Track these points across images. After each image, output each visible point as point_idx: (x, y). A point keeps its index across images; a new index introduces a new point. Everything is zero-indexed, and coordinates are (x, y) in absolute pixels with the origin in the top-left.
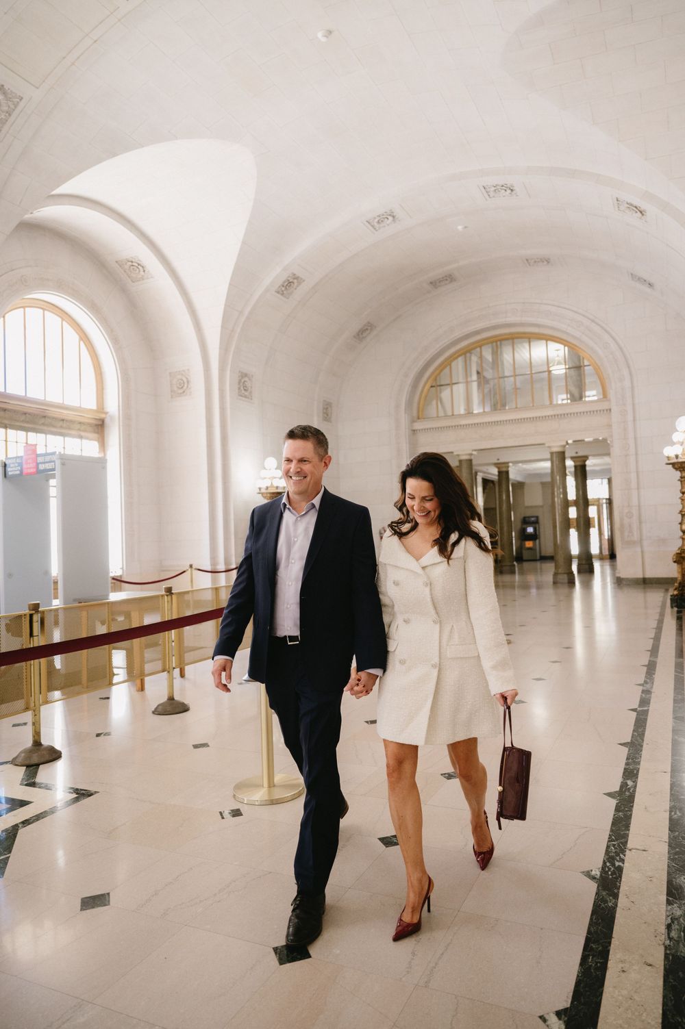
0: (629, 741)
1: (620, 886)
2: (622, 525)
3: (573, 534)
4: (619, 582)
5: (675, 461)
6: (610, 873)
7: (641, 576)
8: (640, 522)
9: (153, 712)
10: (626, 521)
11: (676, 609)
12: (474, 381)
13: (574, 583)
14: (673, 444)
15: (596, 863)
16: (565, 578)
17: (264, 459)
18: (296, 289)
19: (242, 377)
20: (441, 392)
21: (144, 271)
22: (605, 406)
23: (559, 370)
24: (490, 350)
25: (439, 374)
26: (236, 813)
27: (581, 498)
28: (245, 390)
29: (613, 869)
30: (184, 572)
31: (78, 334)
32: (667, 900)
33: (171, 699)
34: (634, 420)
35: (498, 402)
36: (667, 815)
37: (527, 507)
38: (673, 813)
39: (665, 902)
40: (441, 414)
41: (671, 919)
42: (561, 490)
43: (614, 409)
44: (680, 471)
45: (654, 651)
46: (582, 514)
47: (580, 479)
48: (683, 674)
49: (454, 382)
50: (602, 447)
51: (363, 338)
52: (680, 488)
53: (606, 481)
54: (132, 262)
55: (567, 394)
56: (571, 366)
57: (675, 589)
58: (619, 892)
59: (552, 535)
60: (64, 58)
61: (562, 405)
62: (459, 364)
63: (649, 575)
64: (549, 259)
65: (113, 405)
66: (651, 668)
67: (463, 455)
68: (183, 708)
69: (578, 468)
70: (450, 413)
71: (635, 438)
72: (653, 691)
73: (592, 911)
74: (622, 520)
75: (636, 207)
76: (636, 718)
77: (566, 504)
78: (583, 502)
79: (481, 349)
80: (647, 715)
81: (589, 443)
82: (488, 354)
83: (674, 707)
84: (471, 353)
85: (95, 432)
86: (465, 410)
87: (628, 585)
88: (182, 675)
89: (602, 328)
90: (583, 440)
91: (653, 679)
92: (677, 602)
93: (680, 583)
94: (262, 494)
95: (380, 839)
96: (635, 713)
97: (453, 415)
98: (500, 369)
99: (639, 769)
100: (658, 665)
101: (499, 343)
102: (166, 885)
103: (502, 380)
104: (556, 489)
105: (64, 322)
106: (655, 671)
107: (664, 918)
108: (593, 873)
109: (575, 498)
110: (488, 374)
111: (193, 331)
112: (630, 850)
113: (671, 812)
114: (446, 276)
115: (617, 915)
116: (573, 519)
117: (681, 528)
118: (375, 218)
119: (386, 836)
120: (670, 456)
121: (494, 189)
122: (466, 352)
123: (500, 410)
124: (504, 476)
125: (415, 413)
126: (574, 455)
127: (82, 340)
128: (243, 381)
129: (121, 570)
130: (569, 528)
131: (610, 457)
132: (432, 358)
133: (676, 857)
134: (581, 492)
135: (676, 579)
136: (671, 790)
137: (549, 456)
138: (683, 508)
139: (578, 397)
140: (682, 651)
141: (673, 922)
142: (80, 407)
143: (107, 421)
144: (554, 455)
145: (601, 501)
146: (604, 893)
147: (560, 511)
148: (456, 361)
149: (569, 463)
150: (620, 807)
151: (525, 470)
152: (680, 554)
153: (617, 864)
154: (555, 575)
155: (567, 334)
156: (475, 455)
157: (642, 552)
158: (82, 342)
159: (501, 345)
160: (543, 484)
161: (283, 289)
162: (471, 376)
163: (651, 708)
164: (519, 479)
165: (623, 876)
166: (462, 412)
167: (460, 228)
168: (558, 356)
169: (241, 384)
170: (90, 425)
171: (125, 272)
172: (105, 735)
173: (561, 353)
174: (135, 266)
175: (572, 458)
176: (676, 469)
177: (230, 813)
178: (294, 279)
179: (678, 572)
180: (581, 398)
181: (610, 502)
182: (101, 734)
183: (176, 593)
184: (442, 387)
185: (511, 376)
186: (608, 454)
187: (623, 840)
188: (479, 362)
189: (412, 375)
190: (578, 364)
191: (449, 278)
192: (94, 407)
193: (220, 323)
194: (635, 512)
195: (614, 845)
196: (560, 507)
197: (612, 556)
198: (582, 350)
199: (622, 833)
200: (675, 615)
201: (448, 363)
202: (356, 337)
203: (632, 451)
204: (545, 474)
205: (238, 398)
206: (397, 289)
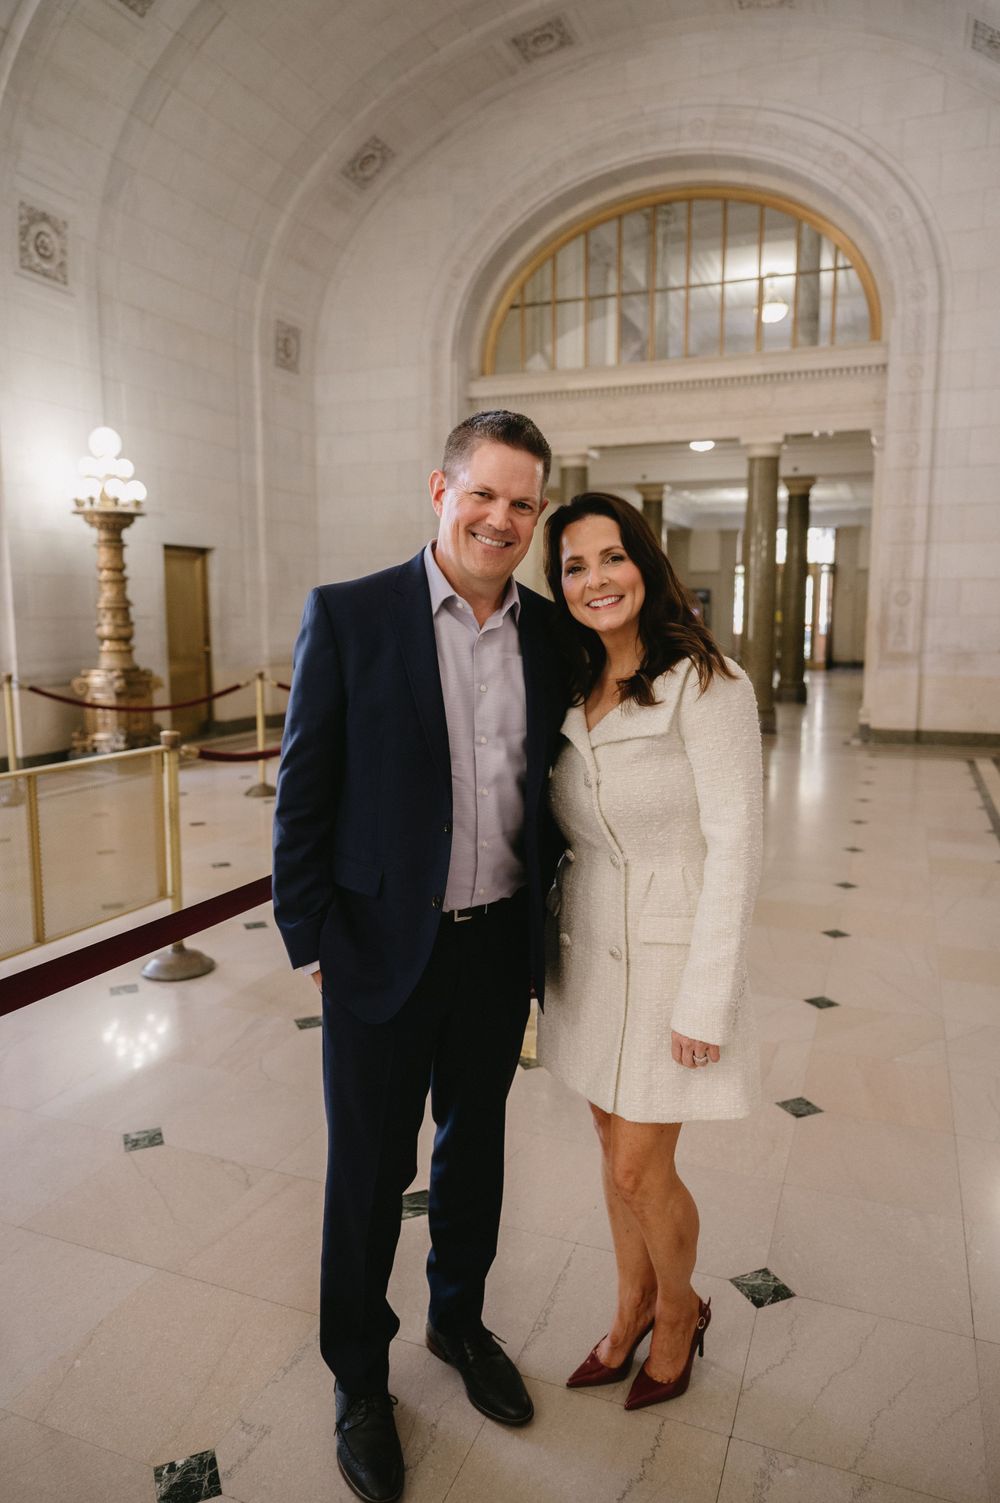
2: (884, 620)
4: (864, 736)
7: (912, 727)
8: (924, 614)
10: (894, 610)
19: (32, 221)
20: (533, 320)
22: (874, 356)
23: (782, 277)
25: (530, 276)
27: (795, 560)
28: (43, 256)
34: (937, 390)
35: (649, 343)
37: (694, 574)
43: (897, 363)
49: (561, 297)
51: (366, 179)
56: (807, 268)
61: (781, 353)
62: (572, 257)
63: (929, 724)
67: (569, 457)
69: (797, 504)
71: (934, 431)
74: (884, 607)
78: (798, 568)
79: (620, 225)
84: (599, 234)
86: (582, 360)
87: (883, 743)
89: (890, 170)
94: (85, 514)
97: (556, 369)
98: (658, 270)
101: (659, 209)
109: (785, 562)
114: (549, 26)
122: (590, 229)
123: (651, 362)
124: (654, 509)
125: (475, 364)
126: (792, 473)
128: (34, 230)
132: (515, 236)
134: (796, 550)
137: (745, 472)
144: (757, 465)
148: (566, 249)
149: (784, 493)
151: (694, 503)
156: (594, 459)
157: (921, 677)
166: (574, 364)
169: (31, 238)
175: (788, 480)
184: (535, 308)
185: (679, 288)
191: (557, 33)
194: (914, 590)
198: (836, 227)
201: (550, 253)
202: (347, 175)
203: (924, 458)
204: (731, 516)
205: (16, 274)
206: (437, 49)
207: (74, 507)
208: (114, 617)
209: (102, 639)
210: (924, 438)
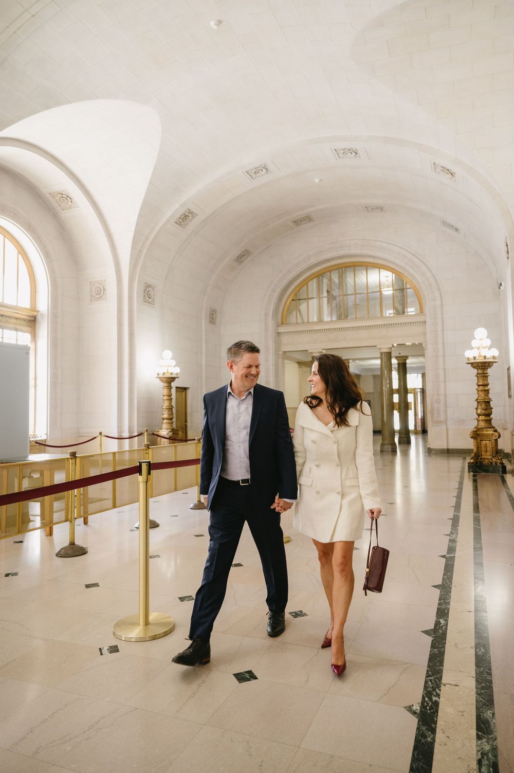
0: (440, 583)
1: (437, 721)
2: (432, 409)
3: (396, 414)
4: (429, 452)
5: (473, 361)
6: (428, 708)
7: (446, 448)
8: (446, 407)
9: (57, 555)
10: (435, 406)
11: (472, 473)
12: (325, 297)
13: (396, 452)
14: (472, 348)
15: (416, 698)
16: (389, 448)
17: (163, 351)
18: (190, 221)
19: (147, 287)
20: (299, 305)
21: (71, 202)
22: (421, 319)
23: (388, 292)
24: (337, 275)
25: (299, 290)
26: (114, 649)
27: (402, 387)
28: (149, 297)
29: (430, 704)
30: (95, 438)
31: (18, 249)
32: (477, 734)
33: (72, 544)
34: (443, 330)
35: (343, 315)
36: (474, 650)
38: (478, 650)
39: (475, 737)
40: (300, 321)
41: (481, 754)
42: (388, 381)
43: (428, 321)
44: (477, 369)
45: (457, 507)
46: (402, 400)
47: (402, 374)
48: (480, 526)
49: (310, 297)
50: (419, 349)
51: (242, 261)
52: (476, 382)
53: (420, 375)
54: (62, 194)
55: (394, 310)
56: (396, 288)
57: (472, 458)
58: (436, 727)
59: (380, 415)
60: (8, 27)
61: (389, 317)
62: (313, 284)
63: (451, 447)
64: (382, 207)
65: (43, 305)
66: (455, 521)
67: (315, 353)
68: (82, 552)
69: (401, 365)
70: (306, 321)
71: (443, 343)
72: (458, 540)
73: (414, 746)
74: (432, 404)
75: (448, 170)
76: (446, 563)
77: (392, 392)
78: (404, 390)
79: (330, 273)
80: (454, 561)
81: (408, 346)
82: (335, 279)
83: (475, 554)
84: (323, 277)
85: (28, 326)
86: (318, 319)
87: (436, 454)
88: (86, 523)
89: (421, 260)
90: (405, 344)
91: (457, 530)
92: (473, 468)
93: (475, 454)
94: (160, 378)
95: (235, 675)
96: (445, 559)
97: (308, 322)
98: (344, 288)
99: (449, 608)
100: (460, 518)
101: (344, 269)
102: (42, 722)
103: (345, 297)
104: (384, 381)
105: (6, 239)
106: (458, 523)
107: (475, 753)
108: (414, 708)
109: (397, 388)
110: (335, 292)
111: (109, 250)
112: (444, 685)
113: (476, 648)
114: (305, 217)
115: (436, 751)
116: (396, 403)
117: (477, 412)
118: (252, 170)
119: (239, 672)
120: (469, 357)
121: (343, 151)
122: (319, 276)
123: (344, 319)
125: (280, 320)
126: (398, 355)
127: (20, 253)
128: (147, 290)
129: (46, 435)
130: (393, 410)
131: (424, 358)
132: (293, 278)
133: (483, 691)
134: (402, 383)
135: (472, 450)
136: (476, 628)
137: (379, 355)
138: (478, 397)
139: (401, 312)
140: (478, 507)
141: (483, 757)
142: (17, 306)
143: (39, 318)
144: (383, 355)
145: (416, 391)
146: (424, 728)
147: (387, 397)
148: (311, 282)
149: (394, 361)
150: (435, 644)
151: (361, 365)
152: (476, 432)
153: (434, 699)
154: (382, 445)
155: (394, 263)
157: (447, 429)
158: (20, 255)
159: (345, 272)
160: (374, 377)
161: (181, 220)
162: (323, 294)
163: (456, 555)
164: (357, 372)
165: (440, 711)
166: (315, 320)
167: (317, 180)
168: (387, 281)
169: (146, 292)
170: (24, 320)
171: (56, 202)
172: (12, 575)
173: (390, 279)
174: (66, 197)
175: (396, 357)
176: (474, 367)
177: (108, 649)
178: (189, 213)
179: (474, 445)
180: (404, 312)
181: (423, 391)
182: (10, 574)
183: (79, 457)
184: (301, 301)
185: (352, 294)
186: (423, 355)
187: (438, 676)
188: (329, 283)
189: (279, 290)
190: (402, 288)
191: (308, 219)
192: (29, 307)
193: (130, 245)
194: (442, 398)
195: (431, 680)
196: (386, 394)
197: (424, 432)
198: (406, 276)
199: (437, 668)
200: (472, 478)
201: (306, 282)
202: (236, 261)
203: (441, 353)
204: (376, 369)
205: (143, 304)
206: (268, 225)
207: (157, 376)
208: (168, 411)
209: (163, 419)
210: (440, 347)
